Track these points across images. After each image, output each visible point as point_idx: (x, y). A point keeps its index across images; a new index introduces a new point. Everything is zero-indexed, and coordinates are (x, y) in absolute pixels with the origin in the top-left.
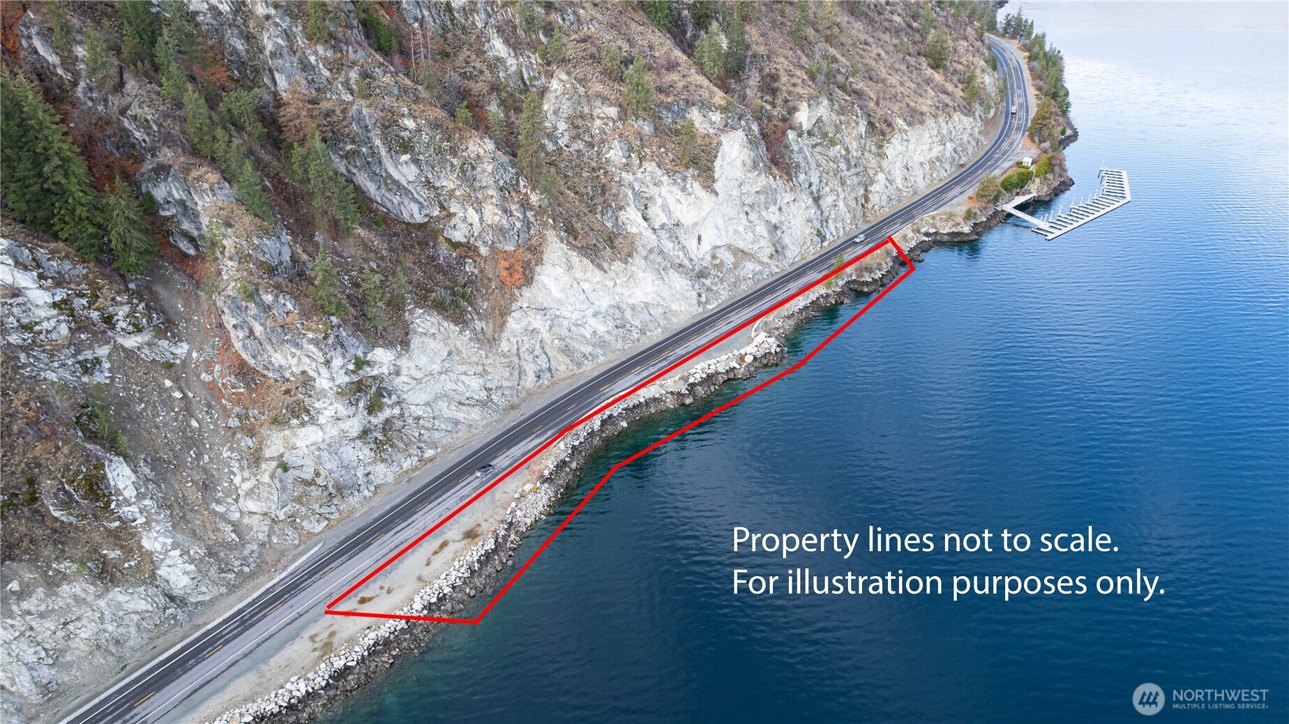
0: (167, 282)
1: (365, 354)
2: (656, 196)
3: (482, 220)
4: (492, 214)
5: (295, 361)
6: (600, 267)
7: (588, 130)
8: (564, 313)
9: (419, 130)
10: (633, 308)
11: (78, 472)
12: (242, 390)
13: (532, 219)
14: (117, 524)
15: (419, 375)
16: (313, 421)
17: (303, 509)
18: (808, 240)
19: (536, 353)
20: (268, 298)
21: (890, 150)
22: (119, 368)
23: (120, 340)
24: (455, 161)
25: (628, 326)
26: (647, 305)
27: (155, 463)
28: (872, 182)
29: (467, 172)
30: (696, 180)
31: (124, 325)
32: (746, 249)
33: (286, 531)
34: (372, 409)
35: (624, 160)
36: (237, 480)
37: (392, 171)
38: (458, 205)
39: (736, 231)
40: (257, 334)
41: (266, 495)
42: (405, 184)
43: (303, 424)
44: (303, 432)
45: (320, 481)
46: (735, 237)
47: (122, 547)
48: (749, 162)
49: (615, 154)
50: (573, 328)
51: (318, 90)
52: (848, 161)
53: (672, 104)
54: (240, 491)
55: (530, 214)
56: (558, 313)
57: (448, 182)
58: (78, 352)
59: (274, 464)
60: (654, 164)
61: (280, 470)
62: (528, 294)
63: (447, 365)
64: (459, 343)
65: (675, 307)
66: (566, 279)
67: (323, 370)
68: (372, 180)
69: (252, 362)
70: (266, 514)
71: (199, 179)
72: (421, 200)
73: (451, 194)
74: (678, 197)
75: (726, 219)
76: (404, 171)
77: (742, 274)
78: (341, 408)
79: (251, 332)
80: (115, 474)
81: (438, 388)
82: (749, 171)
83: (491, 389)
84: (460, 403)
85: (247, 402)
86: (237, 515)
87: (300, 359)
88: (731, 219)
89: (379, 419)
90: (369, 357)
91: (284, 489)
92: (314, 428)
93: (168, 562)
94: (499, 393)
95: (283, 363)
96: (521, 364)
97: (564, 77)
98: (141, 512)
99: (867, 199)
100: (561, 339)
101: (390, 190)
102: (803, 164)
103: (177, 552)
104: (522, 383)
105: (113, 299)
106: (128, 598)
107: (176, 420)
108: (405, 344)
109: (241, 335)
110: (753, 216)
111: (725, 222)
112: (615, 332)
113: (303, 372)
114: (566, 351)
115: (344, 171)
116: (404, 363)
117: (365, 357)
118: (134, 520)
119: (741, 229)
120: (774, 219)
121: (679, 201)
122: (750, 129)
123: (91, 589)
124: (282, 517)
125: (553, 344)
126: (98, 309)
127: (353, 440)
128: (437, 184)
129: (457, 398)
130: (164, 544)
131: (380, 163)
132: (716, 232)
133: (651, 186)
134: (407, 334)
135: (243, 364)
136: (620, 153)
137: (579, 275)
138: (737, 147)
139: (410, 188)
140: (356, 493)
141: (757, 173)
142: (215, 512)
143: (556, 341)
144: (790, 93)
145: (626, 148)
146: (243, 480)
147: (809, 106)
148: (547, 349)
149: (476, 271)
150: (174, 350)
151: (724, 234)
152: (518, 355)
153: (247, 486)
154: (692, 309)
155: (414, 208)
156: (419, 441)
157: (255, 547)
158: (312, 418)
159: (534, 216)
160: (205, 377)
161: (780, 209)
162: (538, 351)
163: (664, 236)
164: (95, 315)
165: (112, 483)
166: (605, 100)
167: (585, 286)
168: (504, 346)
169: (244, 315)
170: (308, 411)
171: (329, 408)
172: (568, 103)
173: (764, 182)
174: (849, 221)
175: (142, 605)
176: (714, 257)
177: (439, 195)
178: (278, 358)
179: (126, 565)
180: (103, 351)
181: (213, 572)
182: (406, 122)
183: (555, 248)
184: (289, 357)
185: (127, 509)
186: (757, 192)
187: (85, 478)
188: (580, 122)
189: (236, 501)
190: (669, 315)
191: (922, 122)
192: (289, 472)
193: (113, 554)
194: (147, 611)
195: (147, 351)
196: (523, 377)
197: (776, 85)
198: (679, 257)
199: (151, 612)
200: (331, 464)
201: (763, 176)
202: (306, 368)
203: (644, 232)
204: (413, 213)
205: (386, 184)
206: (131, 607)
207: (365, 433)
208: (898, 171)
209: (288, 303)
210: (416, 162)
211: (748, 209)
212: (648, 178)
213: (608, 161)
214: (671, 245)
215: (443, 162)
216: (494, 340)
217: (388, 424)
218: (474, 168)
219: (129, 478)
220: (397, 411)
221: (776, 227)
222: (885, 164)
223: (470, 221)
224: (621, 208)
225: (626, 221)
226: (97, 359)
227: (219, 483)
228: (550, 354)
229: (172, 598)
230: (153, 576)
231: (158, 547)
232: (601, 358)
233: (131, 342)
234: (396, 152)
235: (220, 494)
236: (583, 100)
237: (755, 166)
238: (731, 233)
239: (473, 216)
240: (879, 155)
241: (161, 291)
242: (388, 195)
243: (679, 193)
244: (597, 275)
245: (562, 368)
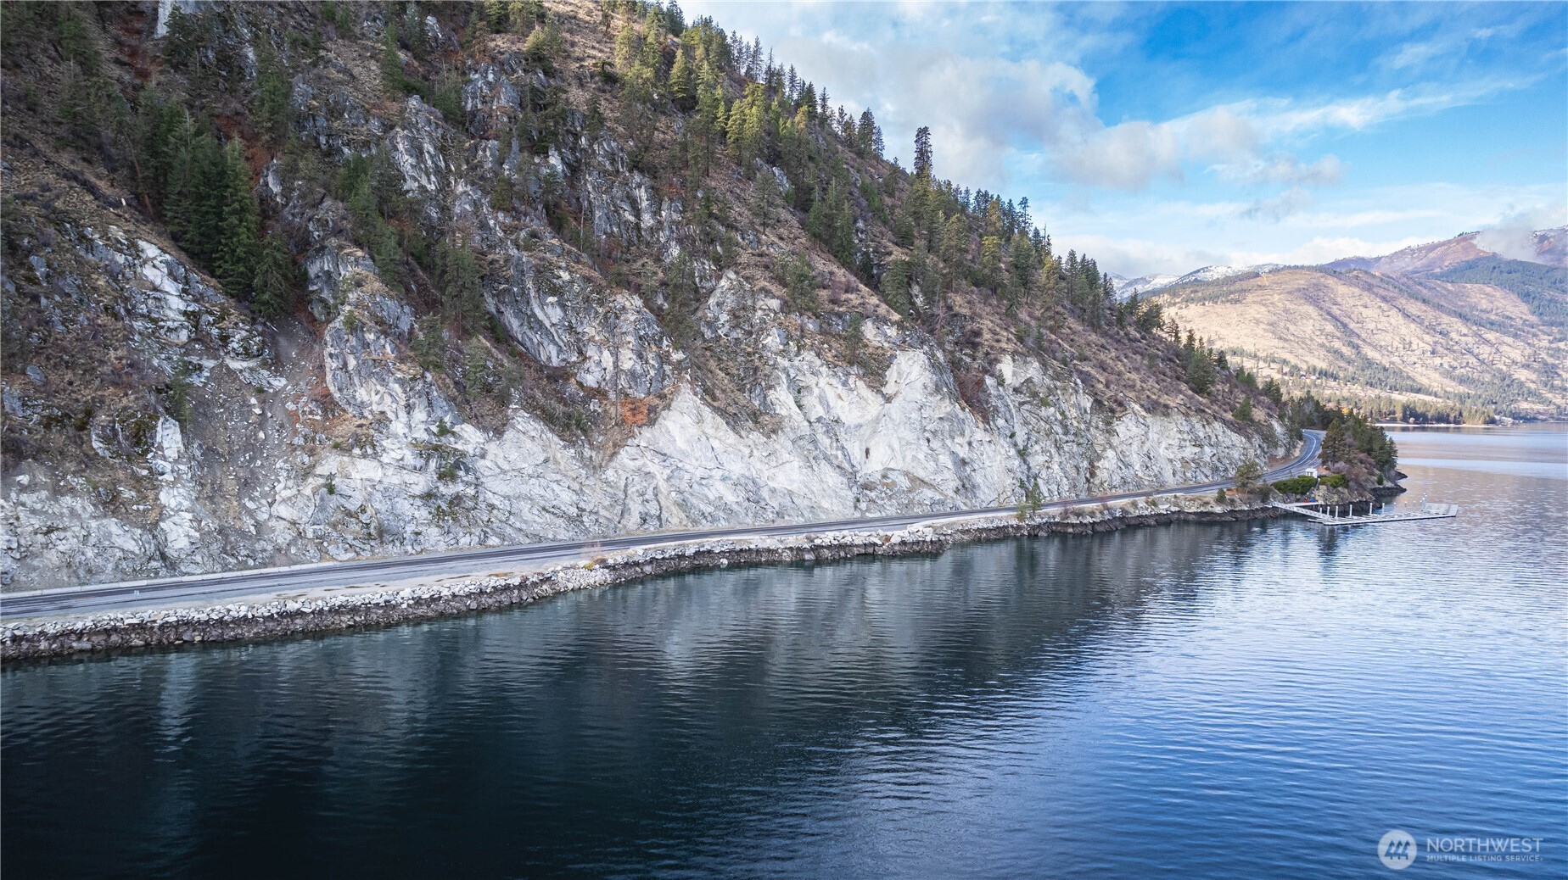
0: (291, 337)
1: (453, 424)
2: (814, 386)
3: (616, 365)
4: (628, 361)
5: (376, 398)
6: (738, 433)
7: (749, 320)
8: (687, 467)
9: (572, 282)
10: (773, 491)
11: (133, 415)
12: (318, 418)
13: (668, 372)
14: (145, 472)
15: (506, 467)
16: (375, 456)
17: (335, 534)
18: (1009, 489)
19: (647, 497)
20: (370, 337)
21: (1120, 428)
22: (216, 378)
23: (228, 361)
24: (600, 310)
25: (763, 504)
26: (790, 493)
27: (209, 452)
28: (1099, 458)
29: (610, 323)
30: (860, 379)
31: (235, 345)
32: (926, 479)
33: (309, 548)
34: (447, 475)
35: (781, 347)
36: (279, 487)
37: (538, 311)
38: (595, 348)
39: (914, 458)
40: (350, 368)
41: (302, 505)
42: (547, 324)
43: (364, 456)
44: (362, 464)
45: (363, 518)
46: (914, 464)
47: (139, 491)
48: (931, 386)
49: (773, 340)
50: (695, 486)
51: (489, 247)
52: (1065, 427)
53: (845, 313)
54: (277, 497)
55: (667, 368)
56: (680, 465)
57: (590, 329)
58: (187, 354)
59: (322, 481)
60: (813, 353)
61: (324, 490)
62: (648, 435)
63: (540, 471)
64: (559, 455)
65: (826, 504)
66: (694, 431)
67: (403, 415)
68: (516, 316)
69: (337, 395)
70: (294, 523)
71: (348, 254)
72: (562, 344)
73: (591, 339)
74: (839, 392)
75: (903, 443)
76: (550, 313)
77: (917, 498)
78: (410, 459)
79: (345, 365)
80: (166, 432)
81: (525, 489)
82: (931, 394)
83: (584, 510)
84: (544, 509)
85: (318, 428)
86: (266, 516)
87: (382, 398)
88: (908, 443)
89: (448, 490)
90: (457, 429)
91: (322, 508)
92: (375, 463)
93: (176, 519)
94: (593, 517)
95: (366, 399)
96: (627, 501)
97: (732, 275)
98: (172, 471)
99: (1093, 474)
100: (680, 492)
101: (531, 328)
102: (1002, 409)
103: (189, 516)
104: (624, 522)
105: (236, 324)
106: (120, 532)
107: (246, 428)
108: (499, 432)
109: (334, 365)
110: (935, 444)
111: (901, 446)
112: (746, 504)
113: (382, 413)
114: (683, 505)
115: (493, 310)
116: (492, 448)
117: (452, 427)
118: (162, 474)
119: (921, 456)
120: (963, 452)
121: (840, 397)
122: (934, 355)
123: (91, 508)
124: (310, 535)
125: (669, 498)
126: (219, 328)
127: (414, 497)
128: (579, 330)
129: (543, 503)
130: (180, 504)
131: (528, 303)
132: (889, 452)
133: (808, 374)
134: (504, 425)
135: (328, 395)
136: (778, 340)
137: (710, 431)
138: (916, 369)
139: (553, 330)
140: (398, 544)
141: (939, 397)
142: (244, 506)
143: (673, 494)
144: (992, 347)
145: (784, 335)
146: (285, 488)
147: (1014, 360)
148: (662, 498)
149: (600, 410)
150: (272, 381)
151: (899, 457)
152: (625, 492)
153: (287, 493)
154: (846, 511)
155: (553, 350)
156: (487, 526)
157: (270, 548)
158: (376, 453)
159: (673, 370)
160: (290, 406)
161: (970, 444)
162: (650, 495)
163: (820, 430)
164: (215, 331)
165: (158, 439)
166: (768, 293)
167: (716, 444)
168: (610, 474)
169: (342, 346)
170: (374, 447)
171: (396, 449)
172: (733, 298)
173: (949, 409)
174: (1066, 488)
175: (131, 546)
176: (884, 477)
177: (579, 340)
178: (362, 394)
179: (135, 507)
180: (209, 363)
181: (215, 547)
182: (562, 273)
183: (687, 400)
184: (373, 393)
185: (160, 462)
186: (941, 419)
187: (136, 423)
188: (742, 313)
189: (271, 505)
190: (818, 511)
191: (1167, 415)
192: (334, 496)
193: (127, 494)
194: (133, 553)
195: (246, 375)
196: (626, 516)
197: (978, 340)
198: (837, 457)
199: (136, 555)
200: (380, 504)
201: (947, 401)
202: (386, 409)
203: (795, 416)
204: (551, 355)
205: (529, 323)
206: (119, 542)
207: (428, 496)
208: (1135, 456)
209: (387, 346)
210: (563, 307)
211: (930, 436)
212: (806, 367)
213: (764, 346)
214: (828, 441)
215: (587, 310)
216: (601, 466)
217: (457, 500)
218: (617, 318)
219: (177, 443)
220: (471, 491)
221: (964, 462)
222: (1115, 441)
223: (604, 365)
224: (770, 387)
225: (774, 400)
226: (200, 366)
227: (261, 485)
228: (663, 503)
229: (164, 557)
230: (156, 524)
231: (173, 503)
232: (722, 521)
233: (235, 365)
234: (545, 293)
235: (257, 494)
236: (748, 295)
237: (938, 390)
238: (909, 459)
239: (607, 359)
240: (1108, 432)
241: (283, 341)
242: (529, 333)
243: (840, 387)
244: (731, 437)
245: (675, 521)
